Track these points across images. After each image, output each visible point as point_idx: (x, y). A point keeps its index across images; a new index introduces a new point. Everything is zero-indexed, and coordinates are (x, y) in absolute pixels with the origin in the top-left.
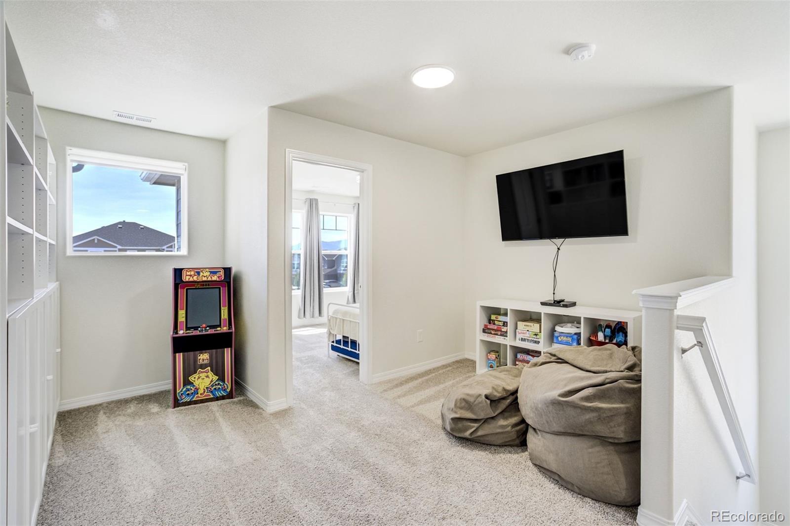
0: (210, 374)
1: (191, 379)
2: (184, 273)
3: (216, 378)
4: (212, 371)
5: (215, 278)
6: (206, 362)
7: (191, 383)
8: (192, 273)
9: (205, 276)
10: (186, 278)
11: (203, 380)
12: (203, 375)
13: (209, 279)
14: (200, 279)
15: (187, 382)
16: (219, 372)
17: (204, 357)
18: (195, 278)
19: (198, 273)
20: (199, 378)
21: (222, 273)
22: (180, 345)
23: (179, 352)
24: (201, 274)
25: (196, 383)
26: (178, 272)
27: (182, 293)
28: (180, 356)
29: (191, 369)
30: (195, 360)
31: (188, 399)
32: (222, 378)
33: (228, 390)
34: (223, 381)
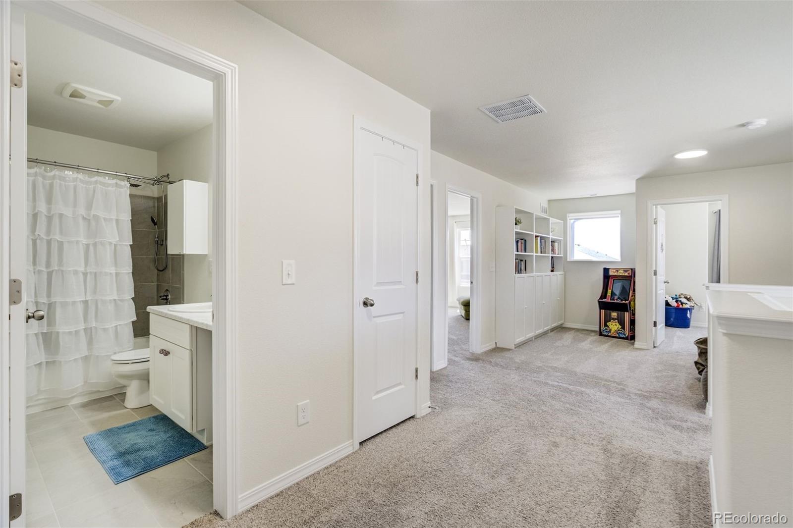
0: (617, 324)
1: (608, 324)
2: (610, 271)
3: (620, 327)
4: (618, 322)
5: (626, 274)
6: (615, 317)
7: (608, 326)
8: (615, 271)
9: (621, 273)
10: (611, 273)
11: (614, 326)
12: (614, 324)
13: (623, 274)
14: (618, 275)
15: (606, 325)
16: (622, 323)
17: (614, 314)
18: (616, 274)
19: (618, 271)
20: (612, 324)
21: (630, 271)
22: (603, 306)
23: (603, 309)
24: (619, 271)
25: (611, 327)
26: (606, 271)
27: (611, 282)
28: (603, 311)
29: (608, 319)
30: (610, 315)
31: (606, 334)
32: (623, 328)
33: (627, 335)
34: (624, 330)
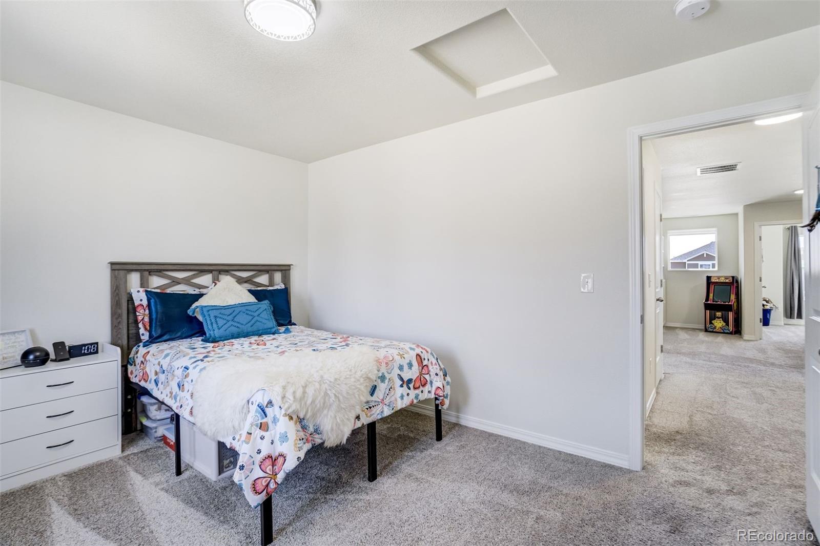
0: (722, 322)
1: (713, 322)
2: (712, 278)
3: (724, 324)
4: (723, 320)
5: (727, 281)
7: (713, 324)
8: (716, 278)
9: (722, 280)
10: (713, 280)
11: (719, 324)
12: (719, 321)
13: (724, 281)
14: (720, 281)
15: (711, 323)
16: (726, 321)
17: (719, 314)
18: (717, 280)
19: (719, 278)
20: (717, 322)
21: (731, 279)
22: (707, 307)
23: (708, 310)
25: (715, 324)
26: (709, 278)
27: (712, 287)
28: (708, 312)
29: (713, 318)
30: (715, 315)
31: (711, 330)
32: (727, 324)
33: (731, 330)
34: (728, 326)
